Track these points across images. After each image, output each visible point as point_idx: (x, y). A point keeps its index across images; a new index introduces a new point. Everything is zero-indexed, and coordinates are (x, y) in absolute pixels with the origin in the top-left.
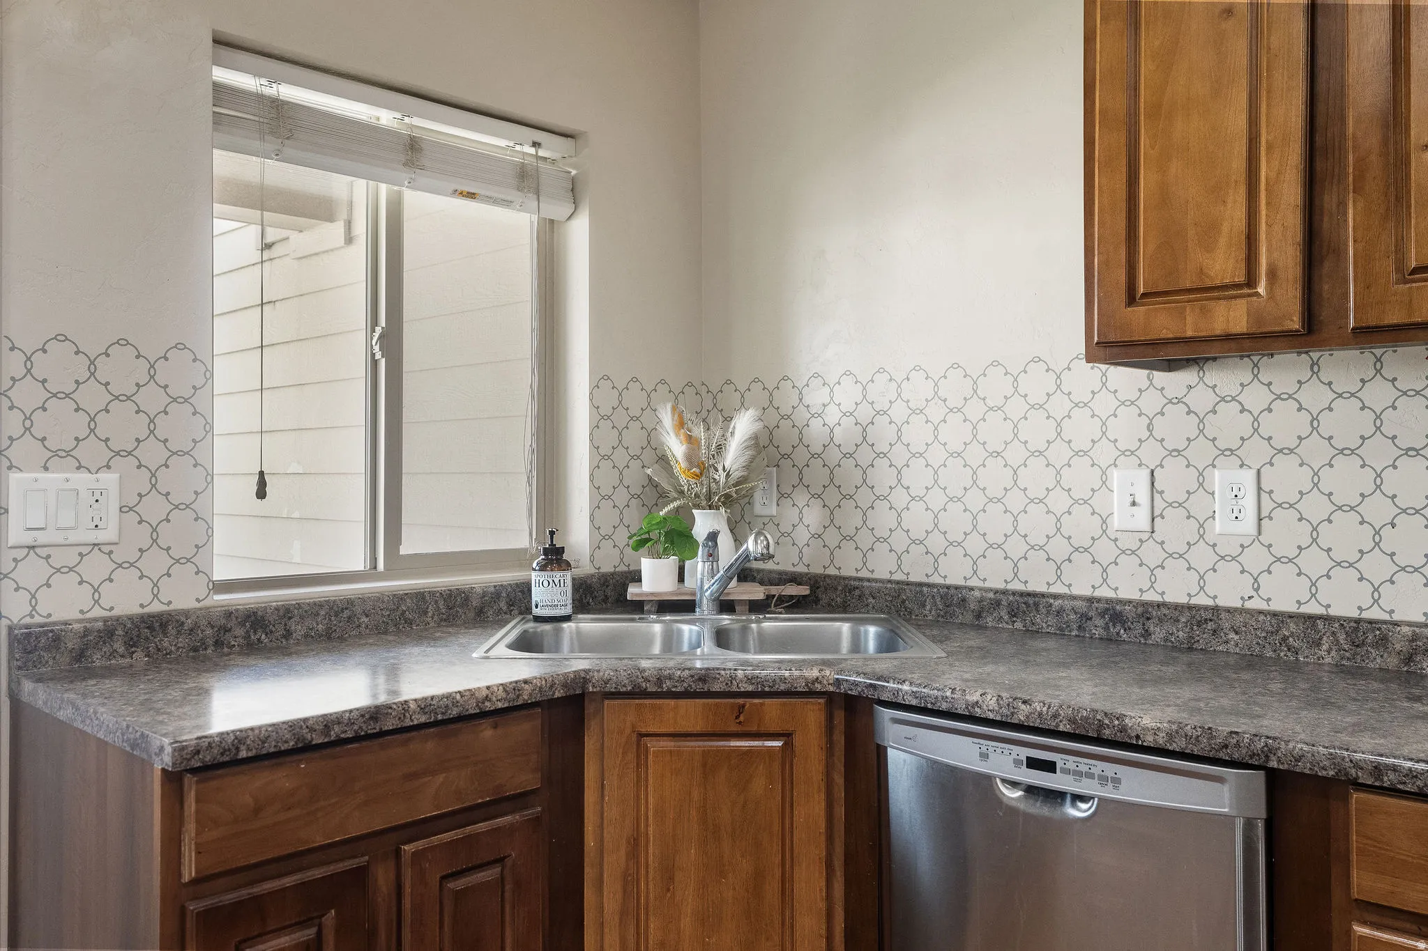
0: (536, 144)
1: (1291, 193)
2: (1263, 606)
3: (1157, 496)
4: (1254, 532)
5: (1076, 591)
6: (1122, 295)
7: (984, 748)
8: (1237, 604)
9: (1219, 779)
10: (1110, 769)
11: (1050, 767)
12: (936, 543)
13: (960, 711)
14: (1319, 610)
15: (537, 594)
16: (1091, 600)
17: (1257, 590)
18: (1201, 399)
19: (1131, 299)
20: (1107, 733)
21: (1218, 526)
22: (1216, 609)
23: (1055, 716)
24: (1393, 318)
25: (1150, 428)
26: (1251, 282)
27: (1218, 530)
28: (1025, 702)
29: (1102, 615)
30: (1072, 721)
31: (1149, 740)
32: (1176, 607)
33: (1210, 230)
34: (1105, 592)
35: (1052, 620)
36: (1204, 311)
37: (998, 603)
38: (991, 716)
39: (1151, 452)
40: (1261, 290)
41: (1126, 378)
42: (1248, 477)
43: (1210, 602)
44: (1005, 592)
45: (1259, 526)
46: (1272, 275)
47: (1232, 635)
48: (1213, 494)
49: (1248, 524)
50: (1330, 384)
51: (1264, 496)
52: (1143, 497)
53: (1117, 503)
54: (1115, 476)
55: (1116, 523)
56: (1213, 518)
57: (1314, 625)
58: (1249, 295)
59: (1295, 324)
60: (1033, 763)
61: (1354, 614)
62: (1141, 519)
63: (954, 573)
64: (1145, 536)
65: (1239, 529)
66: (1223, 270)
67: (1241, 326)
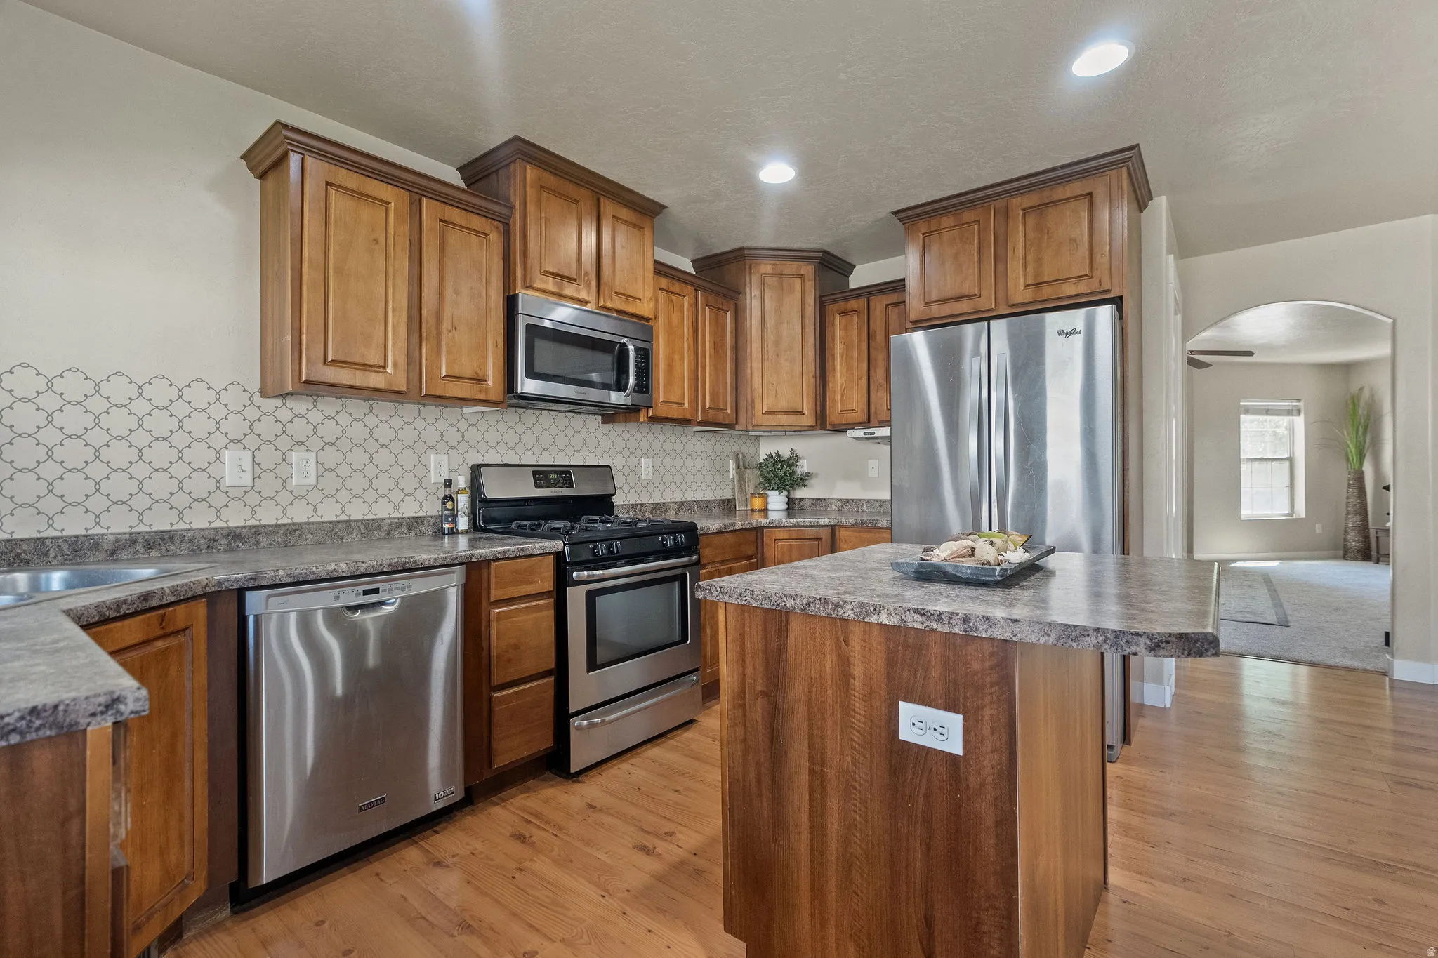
1: (403, 333)
2: (321, 519)
3: (256, 466)
4: (314, 483)
5: (194, 526)
6: (320, 361)
7: (337, 594)
9: (453, 572)
10: (406, 582)
11: (376, 591)
13: (323, 577)
14: (349, 518)
17: (315, 512)
18: (315, 416)
19: (325, 362)
20: (407, 566)
21: (294, 481)
22: (296, 524)
23: (381, 565)
24: (440, 395)
25: (251, 427)
26: (385, 367)
27: (294, 483)
28: (363, 562)
29: (227, 537)
30: (390, 565)
31: (426, 564)
33: (366, 338)
36: (364, 376)
37: (132, 541)
38: (344, 574)
39: (252, 441)
40: (389, 370)
42: (312, 456)
43: (291, 521)
45: (317, 480)
46: (395, 365)
47: (310, 536)
48: (291, 464)
49: (312, 480)
50: (350, 414)
51: (320, 466)
52: (247, 467)
53: (228, 470)
54: (227, 454)
55: (228, 482)
56: (292, 477)
57: (350, 525)
58: (382, 372)
59: (405, 392)
60: (366, 592)
62: (247, 479)
64: (247, 489)
65: (307, 481)
66: (374, 358)
67: (382, 385)
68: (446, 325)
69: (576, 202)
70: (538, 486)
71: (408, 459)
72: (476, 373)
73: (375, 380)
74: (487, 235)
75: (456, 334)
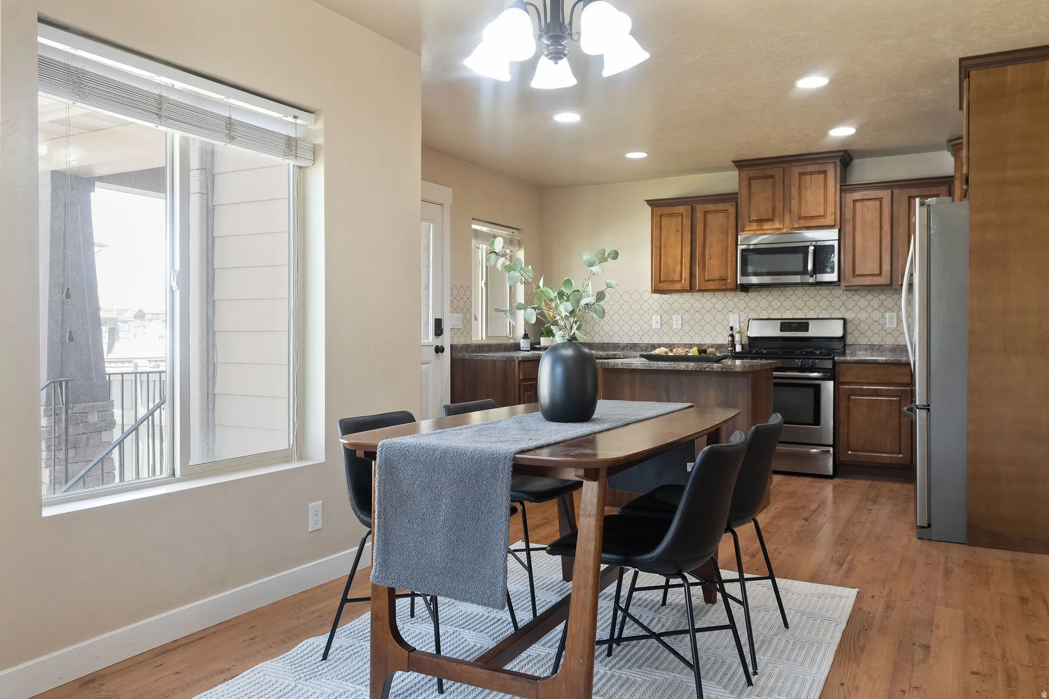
0: (513, 233)
1: (688, 265)
2: (682, 343)
3: (662, 321)
4: (681, 327)
5: (644, 342)
6: (658, 282)
8: (678, 343)
12: (611, 333)
14: (693, 343)
15: (522, 346)
16: (648, 344)
17: (681, 340)
18: (671, 301)
19: (660, 282)
21: (674, 327)
22: (673, 344)
24: (704, 288)
25: (661, 306)
26: (681, 280)
29: (650, 347)
32: (666, 344)
33: (674, 271)
34: (651, 342)
35: (639, 348)
36: (673, 285)
37: (627, 346)
39: (661, 312)
40: (683, 282)
41: (656, 296)
42: (680, 316)
43: (672, 343)
44: (629, 343)
46: (685, 279)
48: (673, 320)
49: (680, 326)
51: (683, 320)
52: (659, 321)
53: (654, 323)
54: (653, 317)
55: (653, 327)
56: (673, 325)
58: (681, 282)
59: (688, 288)
61: (699, 343)
62: (659, 325)
63: (616, 340)
64: (659, 329)
65: (678, 327)
66: (677, 277)
67: (680, 288)
68: (707, 257)
69: (772, 177)
70: (781, 330)
71: (719, 317)
72: (721, 276)
73: (678, 286)
74: (727, 210)
75: (711, 261)
